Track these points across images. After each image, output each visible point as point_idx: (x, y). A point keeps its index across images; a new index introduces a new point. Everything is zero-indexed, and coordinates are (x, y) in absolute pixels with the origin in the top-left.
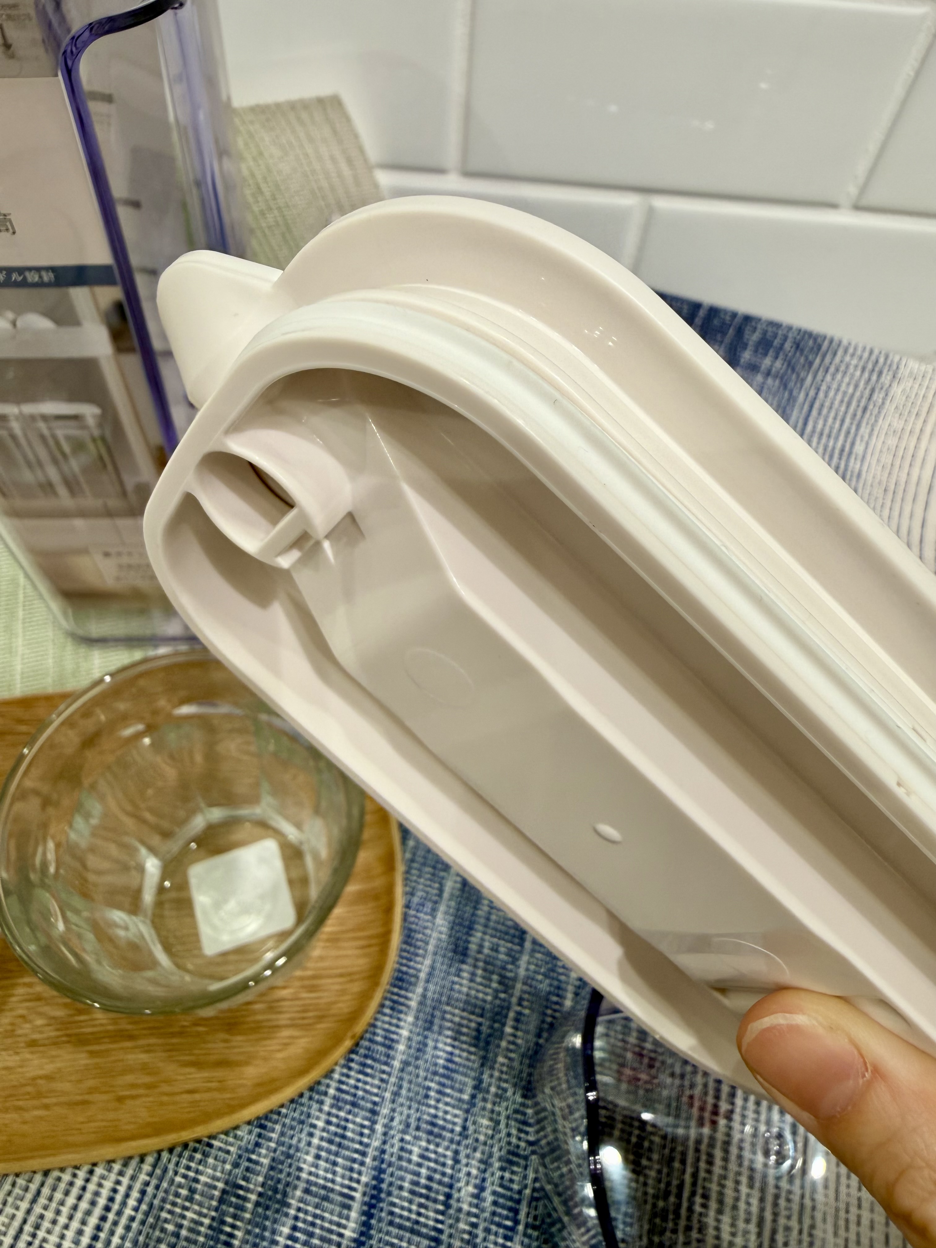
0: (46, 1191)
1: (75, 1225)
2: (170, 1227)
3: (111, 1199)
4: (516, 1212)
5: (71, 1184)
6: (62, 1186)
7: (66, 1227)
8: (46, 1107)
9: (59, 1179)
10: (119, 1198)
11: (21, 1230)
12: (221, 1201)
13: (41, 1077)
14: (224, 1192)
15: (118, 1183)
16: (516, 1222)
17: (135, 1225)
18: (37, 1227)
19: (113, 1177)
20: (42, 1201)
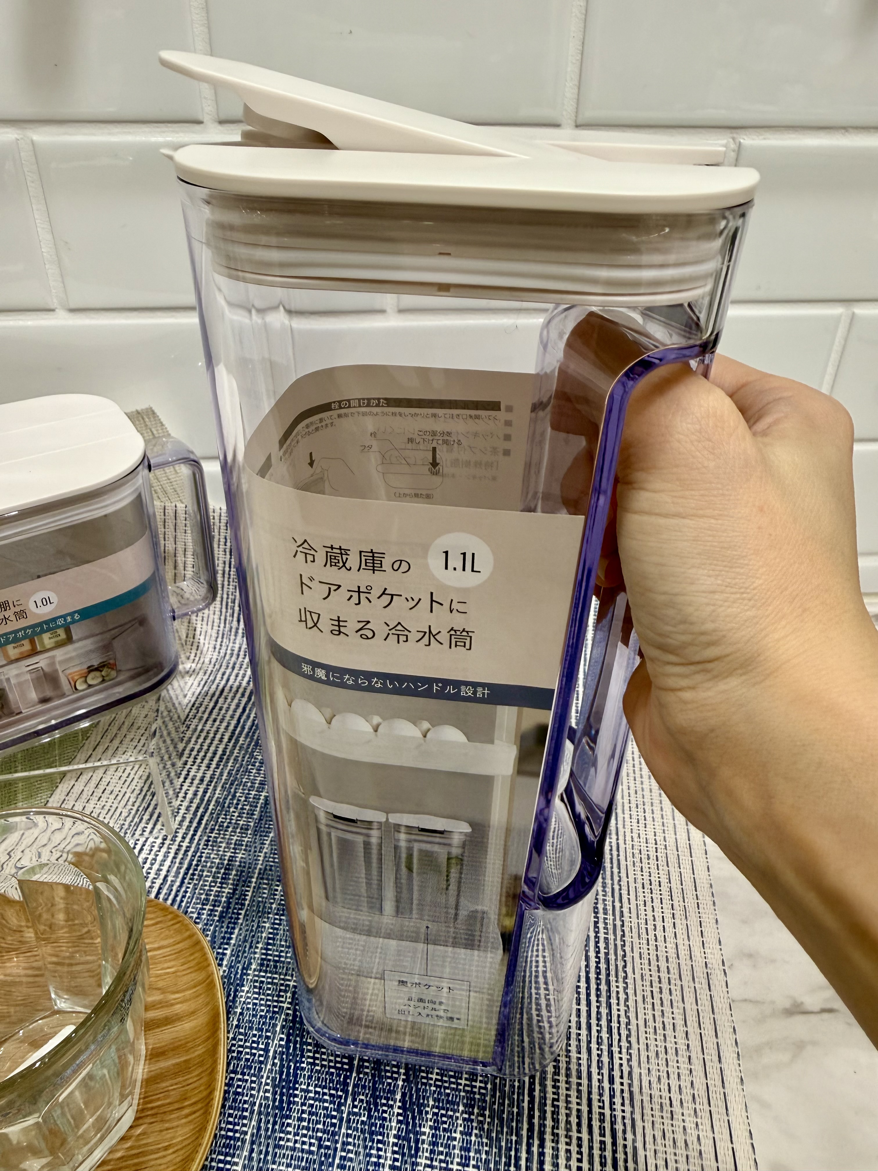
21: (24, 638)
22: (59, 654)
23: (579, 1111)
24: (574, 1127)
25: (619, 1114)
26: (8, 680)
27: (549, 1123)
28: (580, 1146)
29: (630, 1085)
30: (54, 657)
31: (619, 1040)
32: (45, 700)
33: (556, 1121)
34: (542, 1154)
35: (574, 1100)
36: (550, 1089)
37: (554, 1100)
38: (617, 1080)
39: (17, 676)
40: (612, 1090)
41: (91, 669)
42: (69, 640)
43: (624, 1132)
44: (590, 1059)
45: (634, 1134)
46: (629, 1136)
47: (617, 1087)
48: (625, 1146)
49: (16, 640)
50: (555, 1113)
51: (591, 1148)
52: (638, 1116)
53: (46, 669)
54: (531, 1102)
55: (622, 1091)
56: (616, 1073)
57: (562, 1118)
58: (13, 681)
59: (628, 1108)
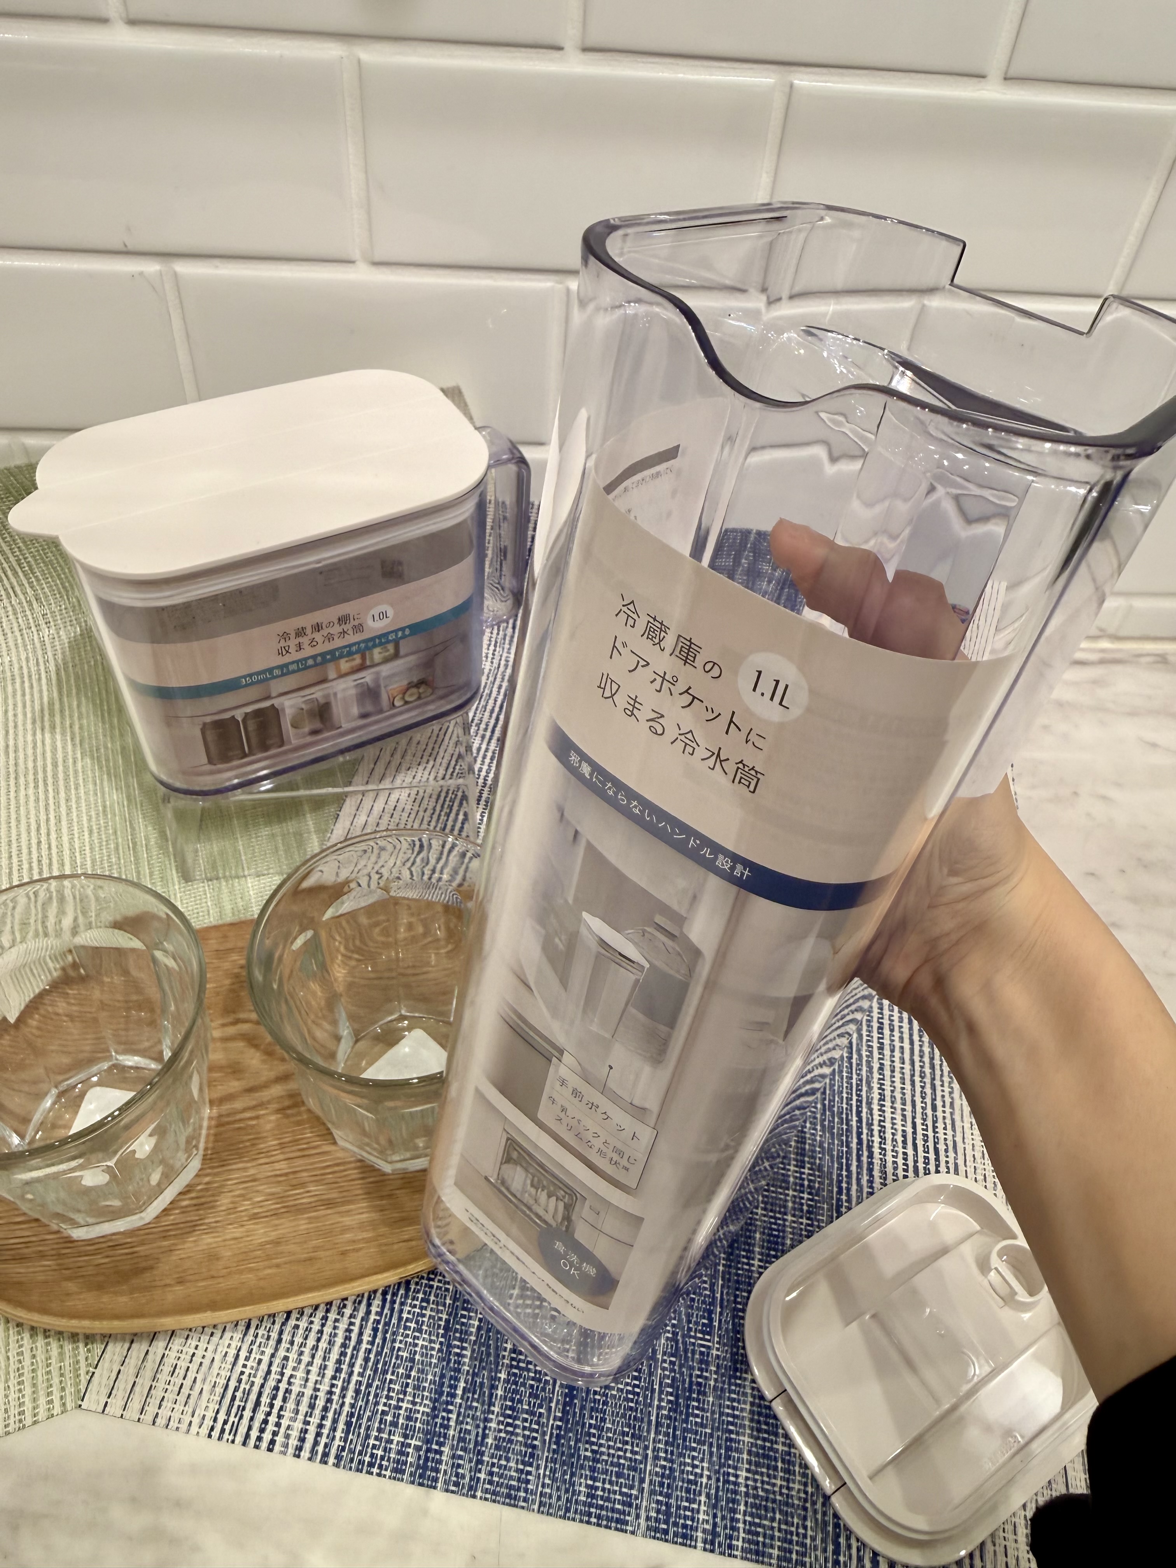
0: (286, 1337)
1: (318, 1361)
2: (405, 1354)
3: (348, 1338)
4: (710, 1312)
5: (308, 1330)
6: (301, 1331)
7: (310, 1364)
8: (278, 1266)
9: (297, 1327)
10: (354, 1336)
11: (269, 1372)
12: (446, 1328)
13: (268, 1243)
14: (447, 1321)
15: (351, 1324)
16: (711, 1320)
17: (372, 1356)
18: (284, 1367)
19: (346, 1319)
20: (284, 1345)
21: (356, 652)
22: (385, 670)
23: (904, 1131)
24: (900, 1144)
25: (941, 1136)
26: (335, 694)
27: (876, 1139)
28: (905, 1159)
29: (952, 1114)
30: (378, 673)
31: (942, 1076)
32: (364, 716)
33: (883, 1139)
34: (871, 1164)
35: (899, 1121)
36: (876, 1112)
37: (880, 1121)
38: (940, 1108)
39: (344, 690)
40: (935, 1117)
41: (411, 686)
42: (396, 655)
43: (946, 1151)
44: (913, 1090)
45: (956, 1153)
46: (951, 1154)
47: (939, 1114)
48: (947, 1162)
49: (350, 654)
50: (882, 1131)
51: (916, 1162)
52: (959, 1139)
53: (371, 685)
54: (860, 1121)
55: (944, 1118)
56: (939, 1103)
57: (889, 1136)
58: (339, 696)
59: (950, 1132)
